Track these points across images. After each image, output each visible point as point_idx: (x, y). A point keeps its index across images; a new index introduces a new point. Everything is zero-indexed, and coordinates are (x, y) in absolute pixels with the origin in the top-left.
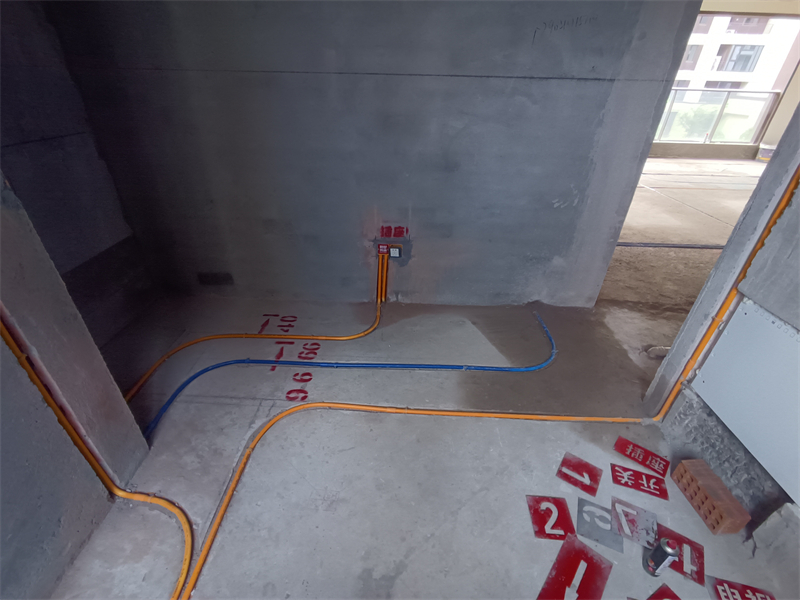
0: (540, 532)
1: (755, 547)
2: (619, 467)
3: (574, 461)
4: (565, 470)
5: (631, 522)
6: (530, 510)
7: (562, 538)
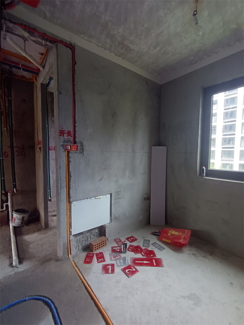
0: (137, 271)
2: (98, 261)
3: (104, 271)
4: (110, 272)
5: (116, 257)
6: (133, 275)
7: (133, 267)
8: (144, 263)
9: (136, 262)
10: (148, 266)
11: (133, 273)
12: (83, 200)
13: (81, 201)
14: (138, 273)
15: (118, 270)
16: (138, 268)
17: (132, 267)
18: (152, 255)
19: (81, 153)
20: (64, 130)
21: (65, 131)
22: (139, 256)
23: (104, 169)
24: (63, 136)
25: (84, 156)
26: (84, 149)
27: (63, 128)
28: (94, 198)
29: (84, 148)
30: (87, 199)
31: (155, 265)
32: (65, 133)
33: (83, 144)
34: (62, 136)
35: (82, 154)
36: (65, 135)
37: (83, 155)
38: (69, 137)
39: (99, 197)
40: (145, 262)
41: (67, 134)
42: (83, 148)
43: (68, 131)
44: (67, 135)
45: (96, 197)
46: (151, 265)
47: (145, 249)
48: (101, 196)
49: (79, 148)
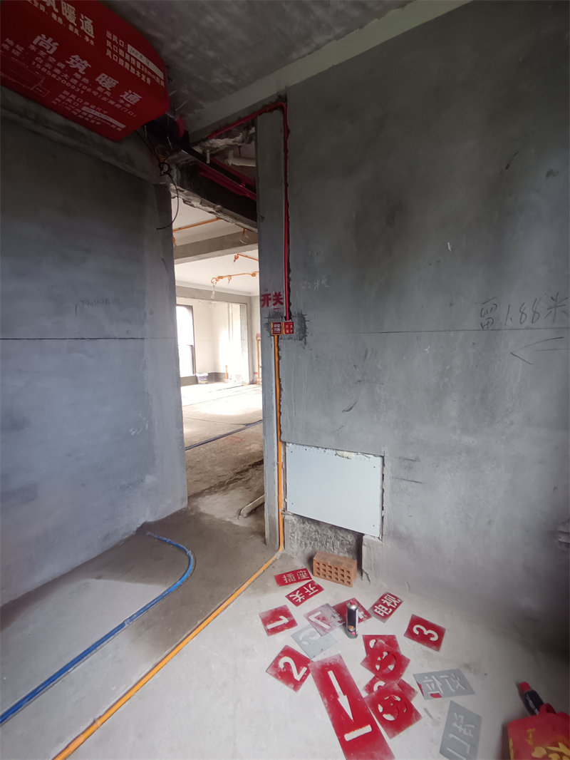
0: (296, 685)
1: (367, 575)
2: (290, 594)
3: (268, 615)
4: (270, 627)
5: (323, 619)
6: (277, 678)
7: (308, 672)
8: (336, 696)
9: (331, 674)
10: (330, 712)
11: (285, 676)
12: (308, 448)
13: (304, 448)
14: (292, 691)
15: (284, 639)
16: (310, 686)
17: (304, 669)
18: (389, 717)
19: (301, 340)
20: (268, 292)
21: (270, 295)
22: (361, 677)
23: (359, 381)
24: (268, 305)
25: (306, 347)
26: (307, 330)
27: (266, 290)
28: (334, 452)
29: (307, 326)
30: (318, 447)
31: (349, 737)
32: (270, 299)
33: (304, 319)
34: (265, 306)
35: (303, 342)
36: (271, 303)
37: (305, 343)
38: (278, 306)
39: (346, 454)
40: (344, 701)
41: (274, 300)
42: (305, 328)
43: (276, 293)
44: (274, 302)
45: (337, 452)
46: (341, 724)
47: (404, 686)
48: (353, 455)
49: (296, 326)
